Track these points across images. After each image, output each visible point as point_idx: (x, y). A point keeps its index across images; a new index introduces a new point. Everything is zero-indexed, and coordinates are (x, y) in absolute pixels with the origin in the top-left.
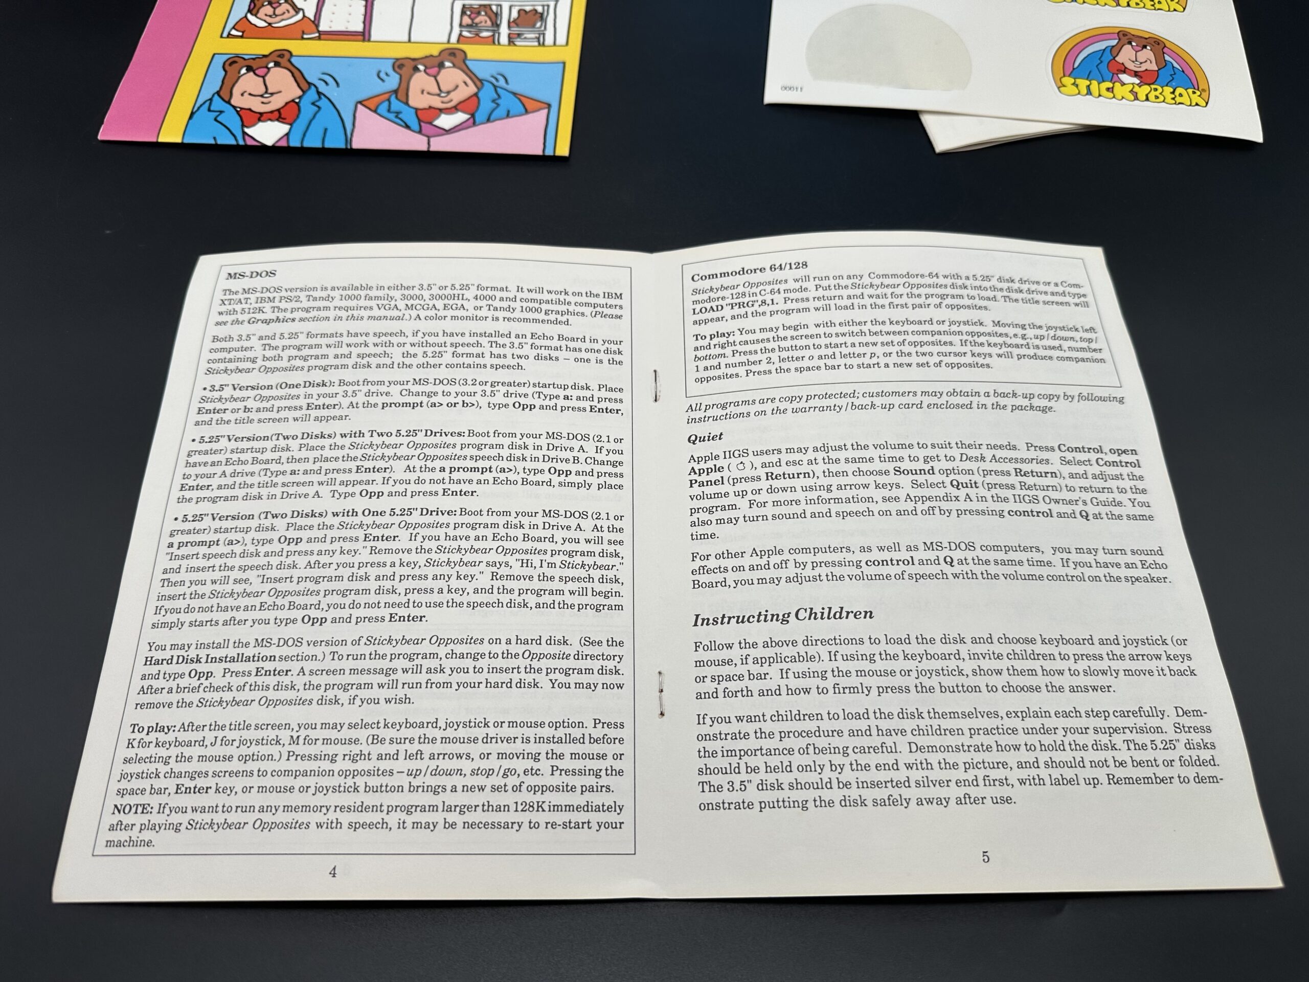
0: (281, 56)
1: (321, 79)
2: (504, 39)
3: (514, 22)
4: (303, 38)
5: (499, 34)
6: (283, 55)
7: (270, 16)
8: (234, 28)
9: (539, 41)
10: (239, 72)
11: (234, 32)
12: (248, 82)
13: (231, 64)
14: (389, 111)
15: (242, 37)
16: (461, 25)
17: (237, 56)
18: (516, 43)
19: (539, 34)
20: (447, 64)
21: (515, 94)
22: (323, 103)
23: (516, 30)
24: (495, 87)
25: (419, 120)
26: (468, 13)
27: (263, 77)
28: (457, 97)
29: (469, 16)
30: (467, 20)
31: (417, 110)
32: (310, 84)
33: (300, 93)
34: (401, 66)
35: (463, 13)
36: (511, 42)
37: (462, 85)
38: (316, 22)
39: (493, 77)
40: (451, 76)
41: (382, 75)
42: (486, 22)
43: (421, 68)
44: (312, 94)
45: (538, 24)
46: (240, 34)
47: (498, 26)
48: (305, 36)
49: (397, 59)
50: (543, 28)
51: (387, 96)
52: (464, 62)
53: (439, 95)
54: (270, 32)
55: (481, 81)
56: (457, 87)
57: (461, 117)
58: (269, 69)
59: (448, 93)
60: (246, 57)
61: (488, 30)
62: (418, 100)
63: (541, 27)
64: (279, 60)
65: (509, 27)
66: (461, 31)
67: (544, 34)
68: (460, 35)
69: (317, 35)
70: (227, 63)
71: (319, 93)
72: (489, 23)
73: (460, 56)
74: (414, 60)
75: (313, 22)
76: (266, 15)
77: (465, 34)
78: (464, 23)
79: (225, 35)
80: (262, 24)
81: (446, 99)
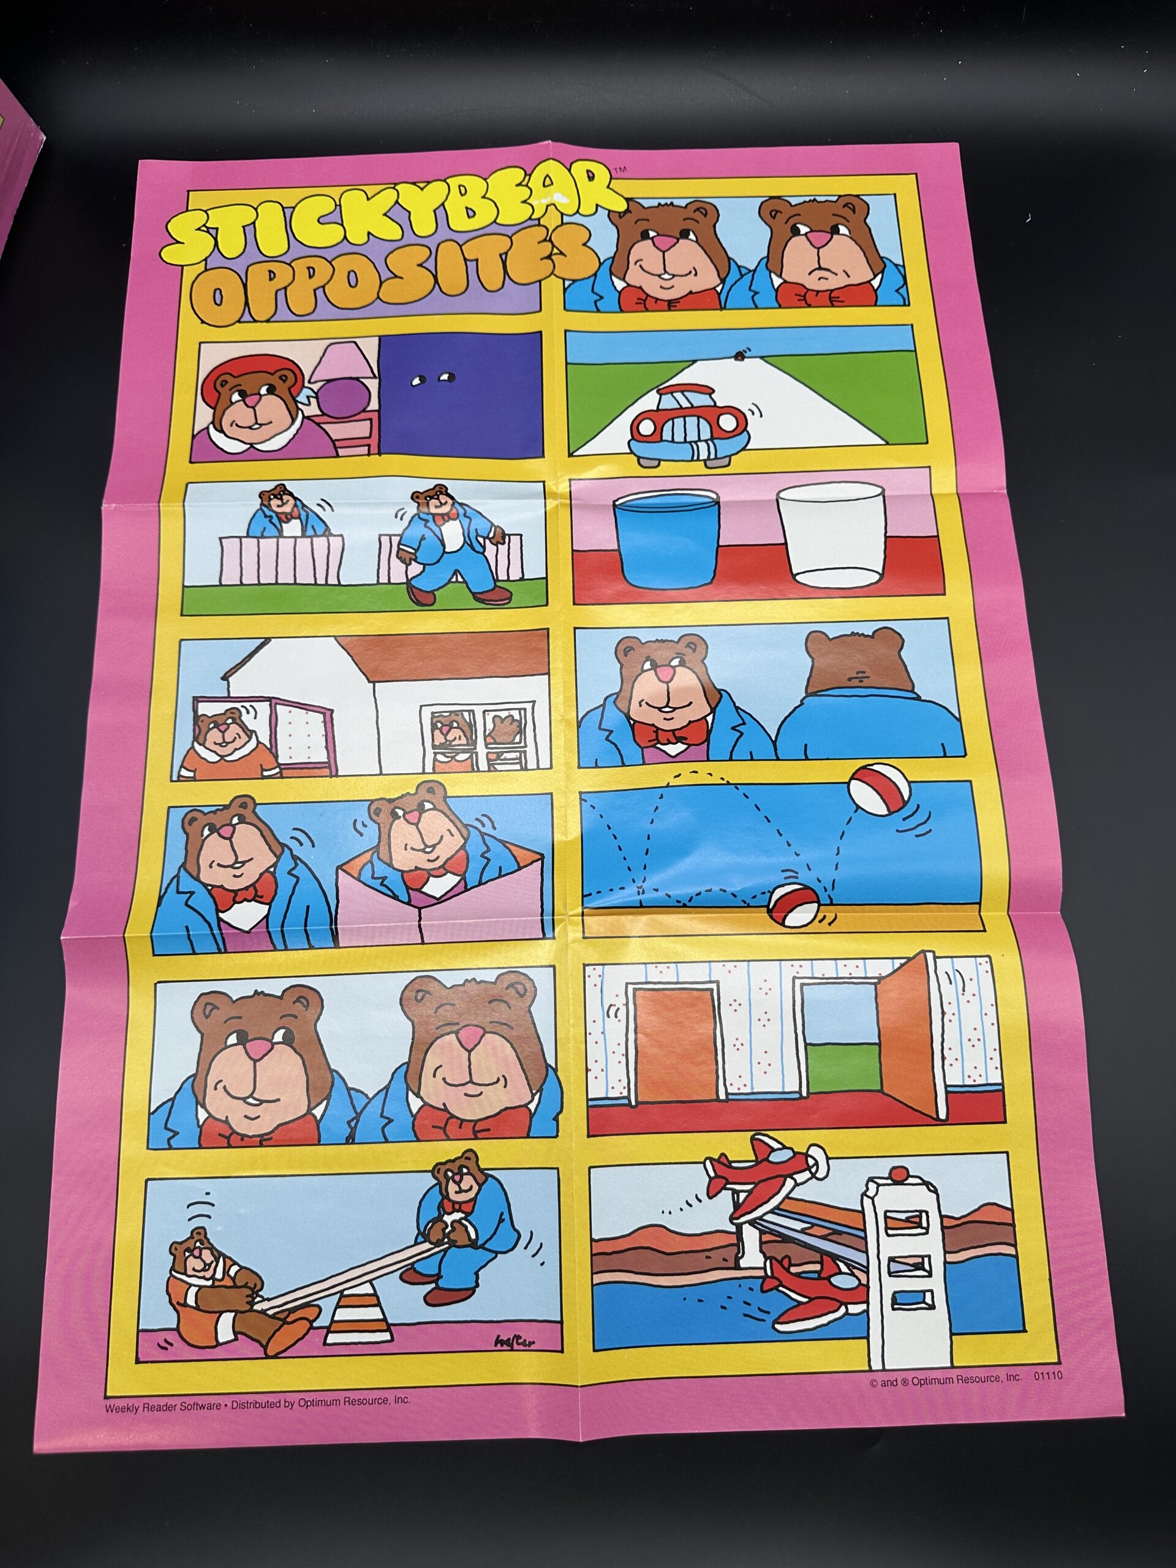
0: (244, 806)
1: (292, 838)
2: (483, 765)
3: (489, 734)
4: (264, 778)
5: (477, 754)
6: (245, 803)
7: (220, 745)
8: (182, 766)
9: (521, 766)
10: (202, 835)
11: (184, 773)
12: (215, 849)
13: (190, 824)
14: (373, 878)
15: (194, 779)
16: (434, 747)
17: (195, 809)
18: (498, 767)
19: (520, 752)
20: (428, 806)
21: (503, 842)
22: (300, 871)
23: (496, 748)
24: (482, 834)
25: (408, 888)
26: (439, 725)
27: (230, 839)
28: (444, 852)
29: (441, 730)
30: (440, 739)
31: (402, 872)
32: (283, 846)
33: (275, 859)
34: (378, 812)
35: (434, 727)
36: (491, 768)
37: (447, 836)
38: (273, 749)
39: (477, 819)
40: (434, 823)
41: (359, 826)
42: (460, 739)
43: (400, 813)
44: (286, 862)
45: (517, 739)
46: (191, 774)
47: (475, 743)
48: (266, 773)
49: (372, 801)
50: (522, 744)
51: (368, 856)
52: (445, 801)
53: (423, 851)
54: (222, 771)
55: (466, 826)
56: (442, 837)
57: (451, 880)
58: (234, 826)
59: (434, 846)
60: (206, 810)
61: (464, 751)
62: (404, 860)
63: (520, 742)
64: (242, 811)
65: (486, 745)
66: (435, 754)
67: (525, 752)
68: (435, 760)
69: (278, 770)
70: (186, 825)
71: (295, 858)
72: (464, 741)
73: (439, 791)
74: (391, 801)
75: (270, 750)
76: (215, 743)
77: (440, 757)
78: (437, 743)
79: (175, 778)
80: (214, 758)
81: (433, 856)
